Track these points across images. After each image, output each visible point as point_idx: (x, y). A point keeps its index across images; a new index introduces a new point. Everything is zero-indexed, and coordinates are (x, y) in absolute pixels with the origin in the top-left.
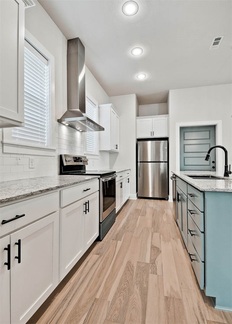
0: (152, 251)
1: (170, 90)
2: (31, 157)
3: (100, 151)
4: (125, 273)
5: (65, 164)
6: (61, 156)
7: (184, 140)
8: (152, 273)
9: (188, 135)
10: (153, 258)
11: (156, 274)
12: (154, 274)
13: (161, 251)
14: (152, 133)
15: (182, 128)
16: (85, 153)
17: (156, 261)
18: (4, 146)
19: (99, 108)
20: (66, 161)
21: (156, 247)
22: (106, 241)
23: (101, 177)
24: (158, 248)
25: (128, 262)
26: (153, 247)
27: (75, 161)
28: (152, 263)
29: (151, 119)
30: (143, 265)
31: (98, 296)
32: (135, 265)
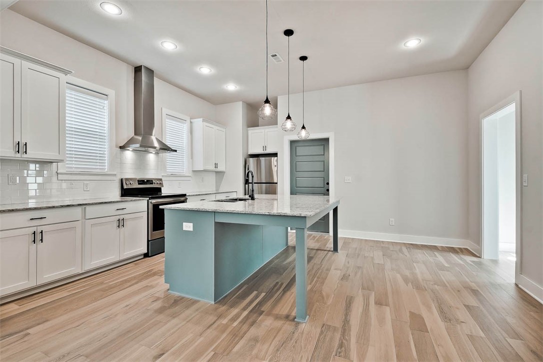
1: (279, 97)
2: (85, 182)
3: (194, 171)
5: (125, 187)
6: (122, 179)
7: (296, 156)
9: (301, 151)
14: (265, 148)
15: (292, 142)
16: (163, 175)
18: (59, 175)
19: (191, 122)
20: (126, 184)
23: (150, 199)
27: (139, 184)
29: (263, 131)
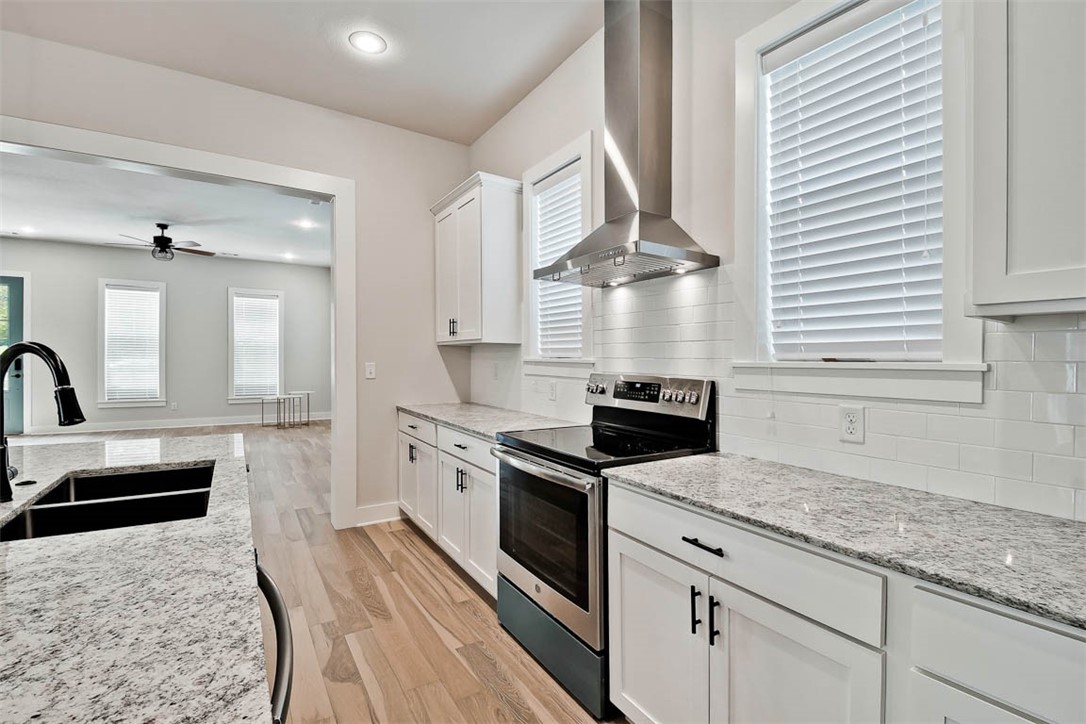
0: (350, 665)
4: (382, 602)
8: (333, 622)
10: (342, 647)
11: (322, 624)
12: (329, 624)
13: (324, 674)
17: (331, 646)
21: (343, 680)
22: (491, 632)
24: (337, 680)
25: (391, 618)
26: (353, 676)
28: (338, 637)
30: (358, 625)
31: (395, 574)
32: (372, 620)
